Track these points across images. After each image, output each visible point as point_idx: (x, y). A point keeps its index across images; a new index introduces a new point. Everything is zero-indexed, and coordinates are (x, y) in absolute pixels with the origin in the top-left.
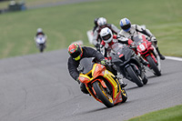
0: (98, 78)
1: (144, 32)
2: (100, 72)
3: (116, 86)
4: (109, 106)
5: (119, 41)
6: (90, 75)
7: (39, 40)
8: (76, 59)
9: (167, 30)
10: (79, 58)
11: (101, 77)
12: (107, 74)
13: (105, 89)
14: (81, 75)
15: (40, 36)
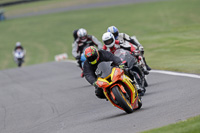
0: (117, 82)
1: (132, 42)
2: (119, 76)
3: (134, 92)
4: (129, 111)
5: (122, 47)
6: (109, 80)
7: (17, 55)
8: (93, 63)
9: (160, 42)
10: (95, 62)
11: (120, 82)
12: (125, 78)
13: (124, 94)
14: (99, 79)
15: (19, 50)
